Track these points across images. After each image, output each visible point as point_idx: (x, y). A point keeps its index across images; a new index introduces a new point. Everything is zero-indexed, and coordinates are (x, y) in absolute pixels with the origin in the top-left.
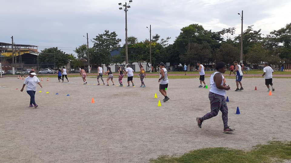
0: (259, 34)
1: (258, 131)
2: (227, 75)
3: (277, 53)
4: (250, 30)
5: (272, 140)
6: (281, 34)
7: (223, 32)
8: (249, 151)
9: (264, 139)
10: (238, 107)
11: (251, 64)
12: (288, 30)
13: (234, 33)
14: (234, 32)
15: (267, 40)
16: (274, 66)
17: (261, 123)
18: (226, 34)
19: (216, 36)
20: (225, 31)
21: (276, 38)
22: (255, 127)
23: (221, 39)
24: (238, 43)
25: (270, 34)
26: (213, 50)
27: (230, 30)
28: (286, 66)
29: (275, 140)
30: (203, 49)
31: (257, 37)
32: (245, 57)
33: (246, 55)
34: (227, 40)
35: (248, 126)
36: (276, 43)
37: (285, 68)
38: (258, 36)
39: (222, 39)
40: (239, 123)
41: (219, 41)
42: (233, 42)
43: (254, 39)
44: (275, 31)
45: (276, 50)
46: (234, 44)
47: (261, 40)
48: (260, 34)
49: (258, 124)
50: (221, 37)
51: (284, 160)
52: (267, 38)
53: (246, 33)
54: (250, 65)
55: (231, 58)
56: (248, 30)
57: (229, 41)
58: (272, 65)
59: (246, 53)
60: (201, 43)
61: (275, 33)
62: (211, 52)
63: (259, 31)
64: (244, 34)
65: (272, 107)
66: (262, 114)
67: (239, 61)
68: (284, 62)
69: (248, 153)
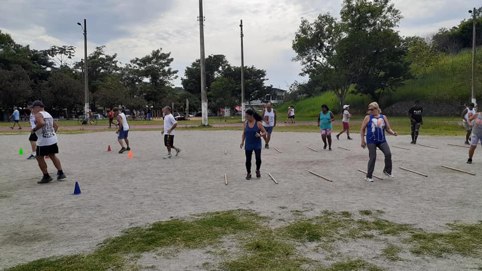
0: (113, 60)
1: (108, 218)
2: (63, 127)
3: (141, 93)
4: (100, 53)
5: (129, 227)
6: (146, 65)
7: (53, 52)
8: (92, 252)
9: (116, 228)
10: (77, 183)
11: (105, 108)
12: (154, 60)
13: (73, 56)
14: (72, 54)
15: (127, 72)
16: (139, 112)
17: (114, 203)
18: (58, 56)
19: (40, 58)
20: (56, 50)
21: (139, 70)
22: (105, 212)
23: (50, 65)
24: (80, 73)
25: (130, 63)
26: (35, 82)
27: (65, 49)
28: (154, 112)
29: (133, 226)
30: (14, 79)
31: (112, 66)
32: (94, 97)
33: (95, 94)
34: (61, 66)
35: (93, 212)
36: (139, 78)
37: (153, 115)
38: (113, 64)
39: (52, 63)
40: (78, 209)
41: (46, 68)
42: (72, 70)
43: (107, 69)
44: (137, 59)
45: (141, 88)
46: (74, 74)
47: (118, 72)
48: (116, 62)
49: (109, 207)
50: (50, 61)
51: (143, 254)
52: (127, 69)
53: (94, 57)
54: (102, 110)
55: (70, 99)
56: (96, 52)
57: (65, 69)
58: (136, 111)
59: (95, 91)
60: (10, 69)
61: (138, 62)
62: (31, 86)
63: (114, 57)
64: (91, 58)
65: (132, 175)
66: (115, 189)
67: (83, 103)
68: (152, 107)
69: (88, 257)
